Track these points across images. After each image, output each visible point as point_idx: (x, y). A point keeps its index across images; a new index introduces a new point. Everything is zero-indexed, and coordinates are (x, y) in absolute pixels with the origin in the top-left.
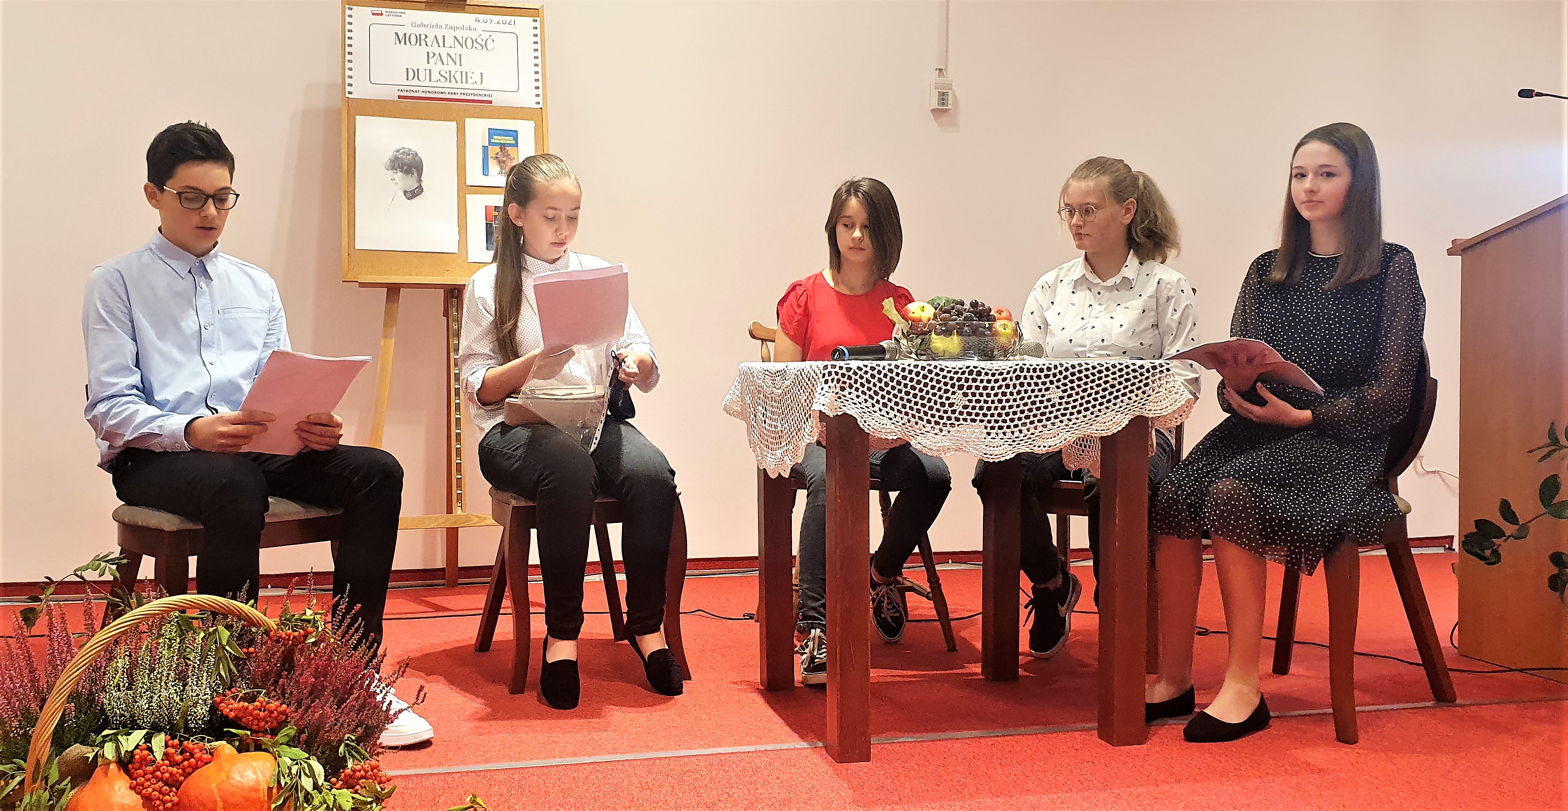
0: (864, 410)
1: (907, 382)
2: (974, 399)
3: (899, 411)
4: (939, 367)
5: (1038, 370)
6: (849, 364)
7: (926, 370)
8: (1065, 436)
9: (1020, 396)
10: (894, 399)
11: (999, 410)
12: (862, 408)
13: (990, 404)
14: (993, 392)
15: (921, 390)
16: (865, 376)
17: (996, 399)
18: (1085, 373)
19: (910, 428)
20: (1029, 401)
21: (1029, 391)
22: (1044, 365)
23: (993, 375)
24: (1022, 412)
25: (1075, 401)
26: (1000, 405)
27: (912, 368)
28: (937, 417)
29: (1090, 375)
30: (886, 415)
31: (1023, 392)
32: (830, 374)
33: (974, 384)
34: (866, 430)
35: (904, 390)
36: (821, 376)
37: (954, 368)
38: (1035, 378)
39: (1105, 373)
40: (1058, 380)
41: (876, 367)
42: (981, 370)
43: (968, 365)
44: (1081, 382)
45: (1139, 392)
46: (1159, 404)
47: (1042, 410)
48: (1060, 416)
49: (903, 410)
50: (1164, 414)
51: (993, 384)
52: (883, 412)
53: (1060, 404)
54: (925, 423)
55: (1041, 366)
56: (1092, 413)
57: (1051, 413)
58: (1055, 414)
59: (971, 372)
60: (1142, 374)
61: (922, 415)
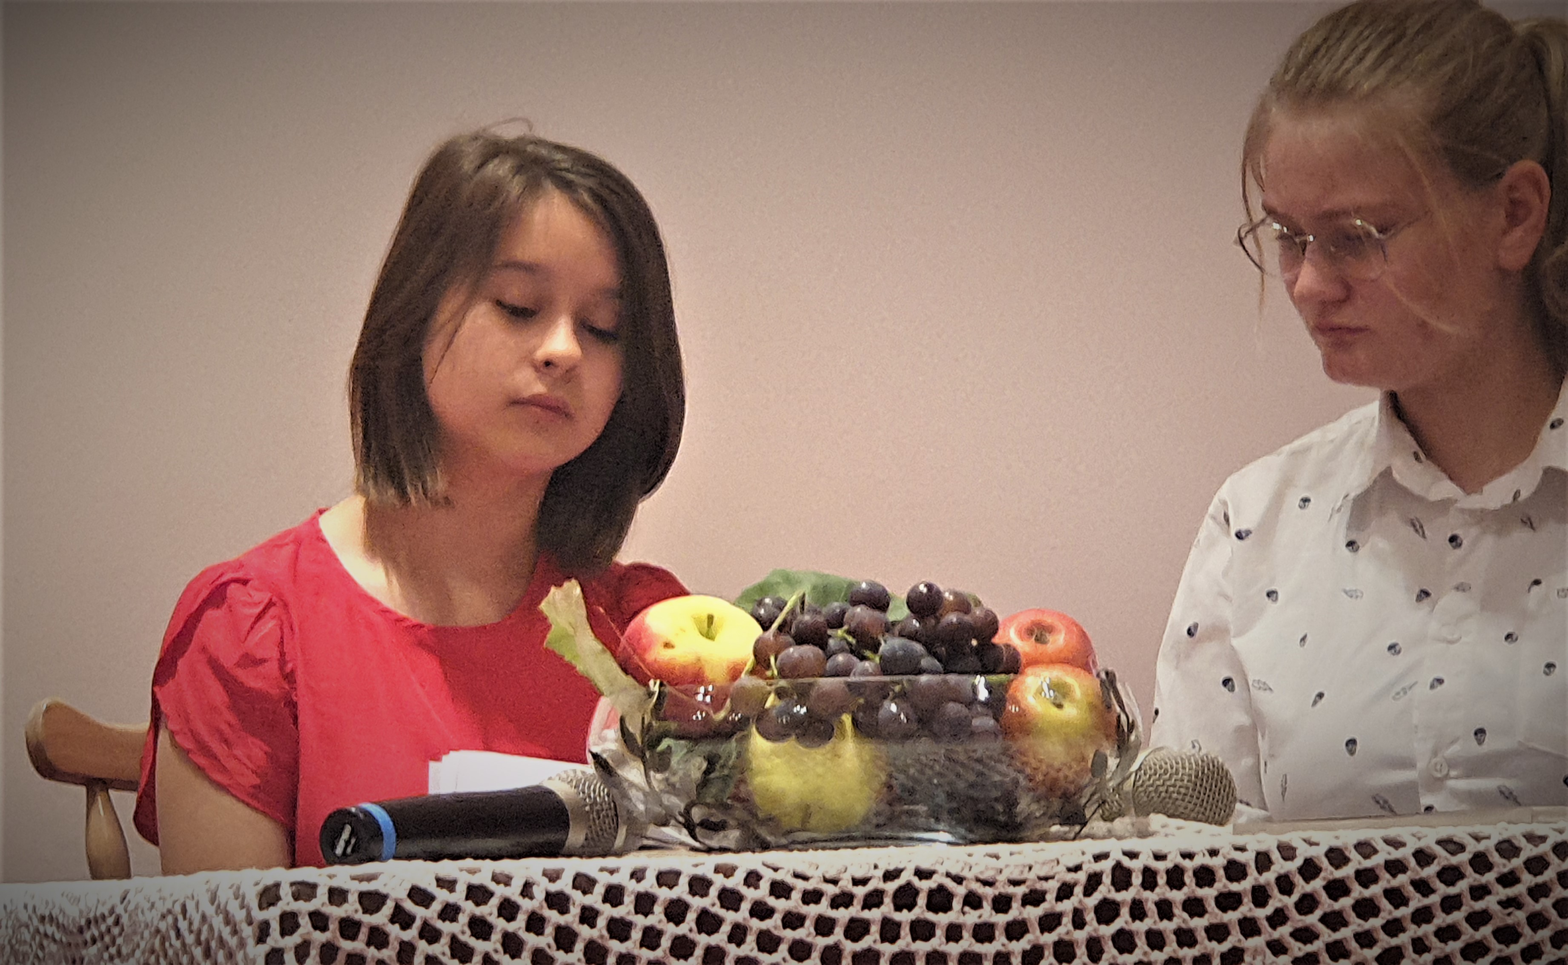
1: (631, 945)
4: (768, 876)
5: (1189, 878)
6: (370, 878)
7: (714, 892)
16: (446, 927)
18: (1386, 881)
22: (1213, 853)
23: (1002, 904)
27: (649, 884)
29: (1411, 892)
32: (289, 923)
33: (922, 948)
36: (248, 932)
37: (834, 882)
38: (1178, 911)
39: (1472, 878)
40: (1278, 918)
41: (492, 886)
42: (950, 884)
43: (891, 868)
44: (1375, 923)
51: (999, 943)
55: (1200, 860)
59: (906, 897)
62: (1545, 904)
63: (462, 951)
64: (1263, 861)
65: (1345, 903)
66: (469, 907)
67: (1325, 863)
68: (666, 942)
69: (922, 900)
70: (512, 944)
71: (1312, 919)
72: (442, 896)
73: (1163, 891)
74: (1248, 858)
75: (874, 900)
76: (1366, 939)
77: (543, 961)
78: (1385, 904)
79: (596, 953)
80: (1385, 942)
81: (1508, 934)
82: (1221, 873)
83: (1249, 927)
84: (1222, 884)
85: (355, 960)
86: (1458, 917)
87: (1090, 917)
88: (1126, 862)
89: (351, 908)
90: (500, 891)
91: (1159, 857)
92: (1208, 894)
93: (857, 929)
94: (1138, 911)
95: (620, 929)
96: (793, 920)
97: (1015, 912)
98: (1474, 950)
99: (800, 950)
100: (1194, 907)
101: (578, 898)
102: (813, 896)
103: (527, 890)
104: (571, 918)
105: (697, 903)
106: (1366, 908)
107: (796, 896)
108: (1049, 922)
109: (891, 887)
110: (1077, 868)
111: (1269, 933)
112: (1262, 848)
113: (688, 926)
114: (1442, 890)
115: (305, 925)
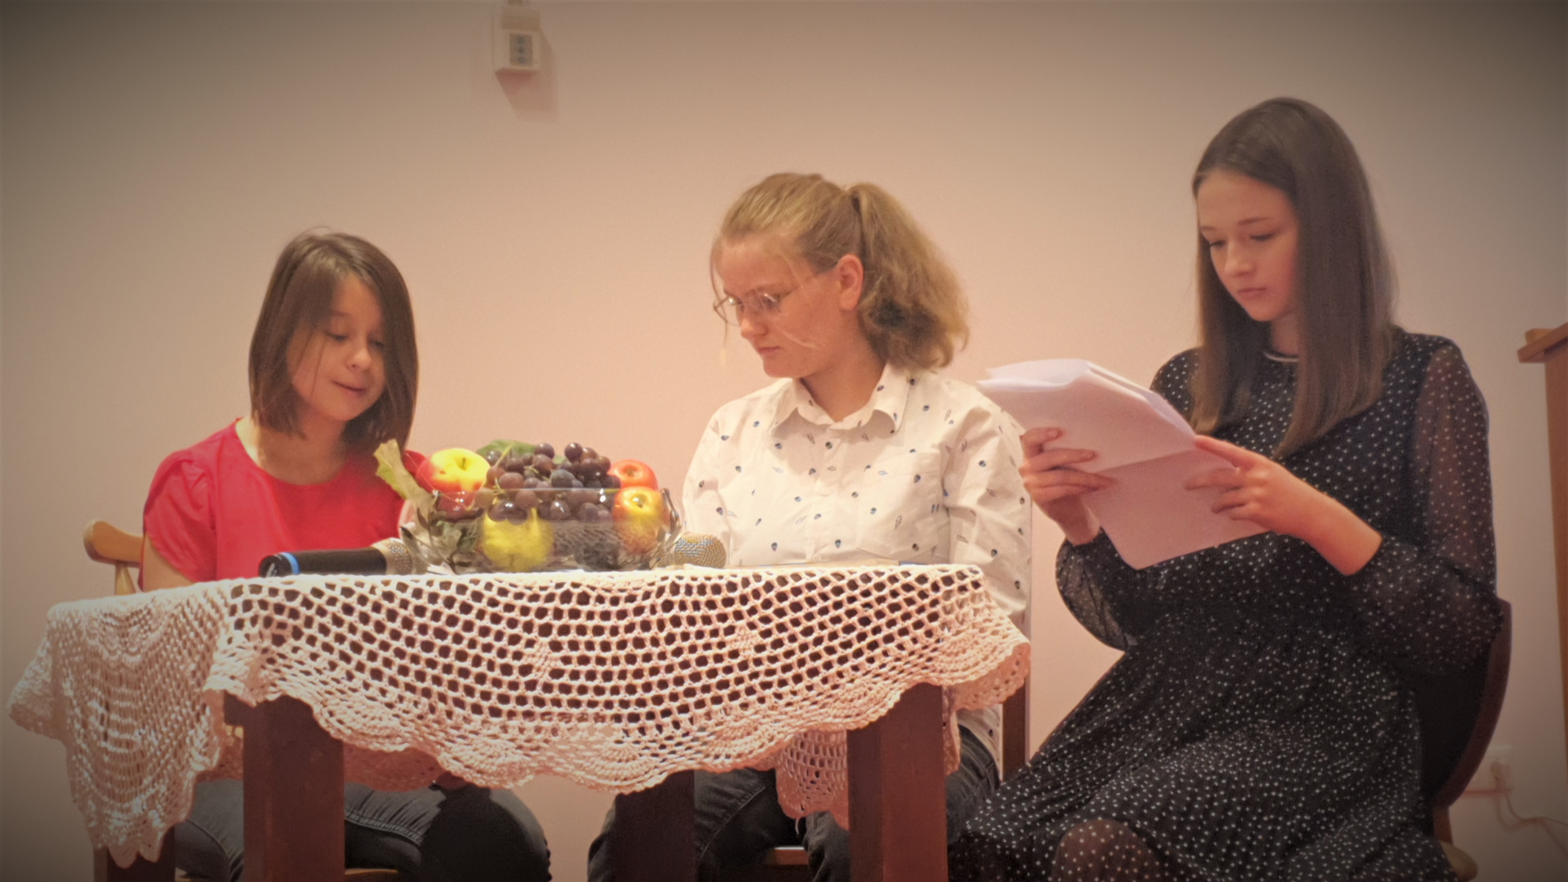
0: (328, 688)
1: (426, 620)
2: (575, 654)
3: (410, 688)
4: (497, 585)
5: (708, 590)
6: (290, 583)
7: (469, 593)
8: (771, 731)
9: (672, 647)
10: (398, 661)
11: (630, 679)
12: (325, 683)
13: (608, 666)
14: (615, 640)
15: (458, 639)
16: (330, 609)
17: (622, 653)
18: (806, 593)
19: (436, 726)
20: (693, 657)
21: (692, 636)
22: (721, 577)
23: (615, 601)
24: (679, 681)
25: (789, 654)
26: (631, 668)
27: (436, 588)
28: (494, 698)
29: (818, 599)
30: (380, 698)
31: (678, 638)
32: (248, 605)
33: (574, 623)
34: (332, 732)
35: (421, 638)
36: (225, 611)
37: (530, 588)
38: (703, 606)
39: (848, 593)
40: (753, 611)
41: (355, 588)
42: (589, 591)
43: (559, 581)
44: (800, 614)
45: (920, 632)
46: (962, 656)
47: (721, 676)
48: (758, 688)
49: (420, 685)
50: (973, 678)
51: (613, 621)
52: (373, 692)
53: (758, 662)
54: (468, 712)
55: (714, 581)
56: (825, 681)
57: (739, 681)
58: (748, 683)
59: (566, 597)
60: (923, 595)
61: (460, 694)
62: (884, 606)
63: (338, 622)
64: (746, 582)
65: (786, 604)
66: (342, 599)
67: (776, 584)
68: (443, 618)
69: (574, 599)
70: (364, 618)
71: (769, 612)
72: (329, 593)
73: (695, 596)
74: (738, 580)
75: (550, 598)
76: (796, 622)
77: (380, 627)
78: (805, 605)
79: (407, 623)
80: (805, 624)
81: (865, 621)
82: (724, 588)
83: (738, 615)
84: (725, 594)
85: (282, 625)
86: (841, 612)
87: (659, 609)
88: (678, 582)
89: (280, 599)
90: (358, 591)
91: (694, 579)
92: (718, 598)
93: (541, 613)
94: (683, 606)
95: (420, 611)
96: (509, 608)
97: (622, 605)
98: (849, 629)
99: (512, 623)
100: (711, 605)
101: (399, 595)
102: (519, 596)
103: (372, 590)
104: (395, 605)
105: (460, 598)
106: (796, 607)
107: (511, 595)
108: (639, 611)
109: (559, 591)
110: (652, 584)
111: (747, 619)
112: (745, 575)
113: (455, 610)
114: (834, 598)
115: (256, 607)
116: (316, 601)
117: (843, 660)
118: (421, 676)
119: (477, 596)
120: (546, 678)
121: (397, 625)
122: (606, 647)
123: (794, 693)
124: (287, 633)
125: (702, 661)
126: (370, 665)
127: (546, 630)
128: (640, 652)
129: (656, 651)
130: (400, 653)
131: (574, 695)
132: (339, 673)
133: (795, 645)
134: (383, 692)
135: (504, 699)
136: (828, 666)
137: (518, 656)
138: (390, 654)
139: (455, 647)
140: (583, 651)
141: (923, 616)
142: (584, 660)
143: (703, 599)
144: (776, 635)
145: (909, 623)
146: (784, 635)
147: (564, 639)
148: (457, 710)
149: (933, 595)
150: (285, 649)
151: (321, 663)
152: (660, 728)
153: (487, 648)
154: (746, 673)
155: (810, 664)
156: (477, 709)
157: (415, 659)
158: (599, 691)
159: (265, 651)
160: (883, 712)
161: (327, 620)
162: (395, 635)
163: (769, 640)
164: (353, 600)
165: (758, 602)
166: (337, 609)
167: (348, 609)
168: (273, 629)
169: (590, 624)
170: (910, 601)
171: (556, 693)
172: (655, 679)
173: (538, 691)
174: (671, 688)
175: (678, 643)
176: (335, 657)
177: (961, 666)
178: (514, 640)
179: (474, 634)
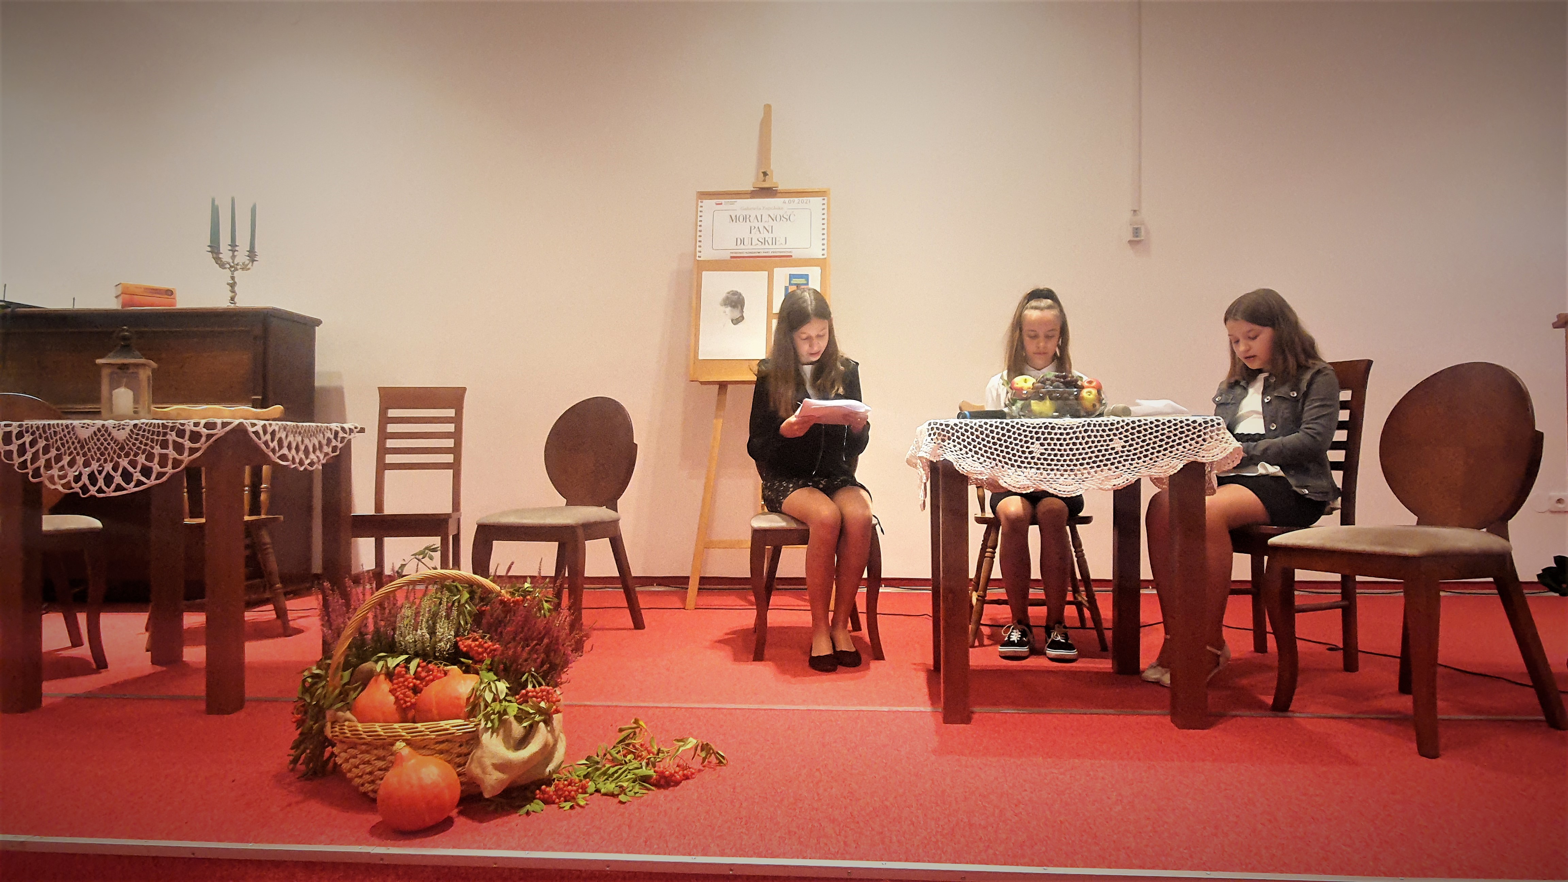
0: (959, 457)
1: (994, 435)
2: (1049, 448)
3: (988, 457)
8: (1127, 477)
9: (1088, 446)
10: (984, 448)
12: (958, 455)
13: (1062, 452)
14: (1065, 443)
15: (1006, 441)
17: (1068, 448)
19: (998, 471)
20: (1096, 449)
21: (1096, 442)
24: (1090, 458)
25: (1136, 449)
26: (1071, 453)
28: (1019, 462)
30: (978, 461)
31: (1090, 442)
33: (1049, 436)
34: (961, 472)
44: (1141, 435)
45: (1193, 442)
46: (1211, 451)
47: (1107, 457)
48: (1123, 461)
49: (992, 457)
50: (1216, 460)
51: (1065, 436)
52: (975, 458)
53: (1123, 452)
54: (1010, 466)
55: (1106, 422)
56: (1151, 459)
57: (1115, 458)
58: (1118, 459)
59: (1046, 427)
60: (1195, 428)
61: (1007, 460)
62: (1177, 432)
63: (963, 435)
64: (1119, 423)
67: (1131, 423)
68: (1001, 434)
69: (1050, 428)
70: (972, 434)
71: (1128, 434)
75: (1040, 428)
76: (1139, 438)
77: (978, 437)
78: (1143, 431)
79: (987, 436)
80: (1143, 438)
81: (1169, 437)
82: (1109, 425)
83: (1115, 435)
85: (945, 436)
86: (1158, 434)
87: (1083, 432)
88: (1090, 422)
91: (1097, 422)
92: (1107, 428)
93: (1037, 433)
94: (1092, 431)
95: (992, 432)
97: (1068, 431)
98: (1161, 440)
99: (1026, 436)
100: (1104, 431)
102: (1028, 427)
109: (1044, 425)
110: (1080, 423)
111: (1119, 436)
112: (1119, 420)
113: (1005, 432)
114: (1155, 429)
115: (935, 429)
116: (956, 428)
117: (1159, 452)
118: (992, 454)
119: (1013, 427)
120: (1039, 456)
121: (984, 436)
122: (1061, 445)
123: (1138, 463)
124: (946, 438)
125: (1099, 451)
126: (974, 449)
127: (1038, 439)
128: (1075, 447)
129: (1081, 447)
130: (985, 446)
131: (1049, 462)
132: (963, 452)
133: (1139, 446)
134: (979, 459)
135: (1022, 462)
136: (1152, 454)
137: (1028, 448)
138: (981, 446)
139: (1005, 444)
140: (1052, 446)
141: (1195, 436)
142: (1053, 450)
143: (1101, 429)
144: (1131, 442)
145: (1188, 438)
146: (1134, 442)
147: (1046, 442)
148: (1005, 466)
149: (1199, 428)
150: (946, 443)
151: (957, 448)
152: (1083, 475)
153: (1016, 445)
154: (1117, 456)
155: (1145, 453)
156: (1013, 465)
157: (990, 448)
158: (1058, 460)
159: (939, 444)
160: (1176, 471)
161: (959, 434)
162: (983, 440)
163: (1128, 444)
164: (968, 428)
165: (1123, 430)
166: (963, 430)
167: (967, 431)
168: (941, 437)
169: (1056, 437)
170: (1189, 430)
171: (1042, 461)
172: (1081, 457)
173: (1035, 460)
174: (1087, 460)
175: (1090, 444)
176: (962, 447)
177: (1211, 455)
178: (1026, 442)
179: (1012, 440)
